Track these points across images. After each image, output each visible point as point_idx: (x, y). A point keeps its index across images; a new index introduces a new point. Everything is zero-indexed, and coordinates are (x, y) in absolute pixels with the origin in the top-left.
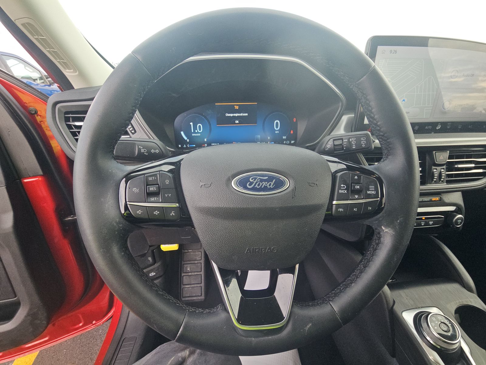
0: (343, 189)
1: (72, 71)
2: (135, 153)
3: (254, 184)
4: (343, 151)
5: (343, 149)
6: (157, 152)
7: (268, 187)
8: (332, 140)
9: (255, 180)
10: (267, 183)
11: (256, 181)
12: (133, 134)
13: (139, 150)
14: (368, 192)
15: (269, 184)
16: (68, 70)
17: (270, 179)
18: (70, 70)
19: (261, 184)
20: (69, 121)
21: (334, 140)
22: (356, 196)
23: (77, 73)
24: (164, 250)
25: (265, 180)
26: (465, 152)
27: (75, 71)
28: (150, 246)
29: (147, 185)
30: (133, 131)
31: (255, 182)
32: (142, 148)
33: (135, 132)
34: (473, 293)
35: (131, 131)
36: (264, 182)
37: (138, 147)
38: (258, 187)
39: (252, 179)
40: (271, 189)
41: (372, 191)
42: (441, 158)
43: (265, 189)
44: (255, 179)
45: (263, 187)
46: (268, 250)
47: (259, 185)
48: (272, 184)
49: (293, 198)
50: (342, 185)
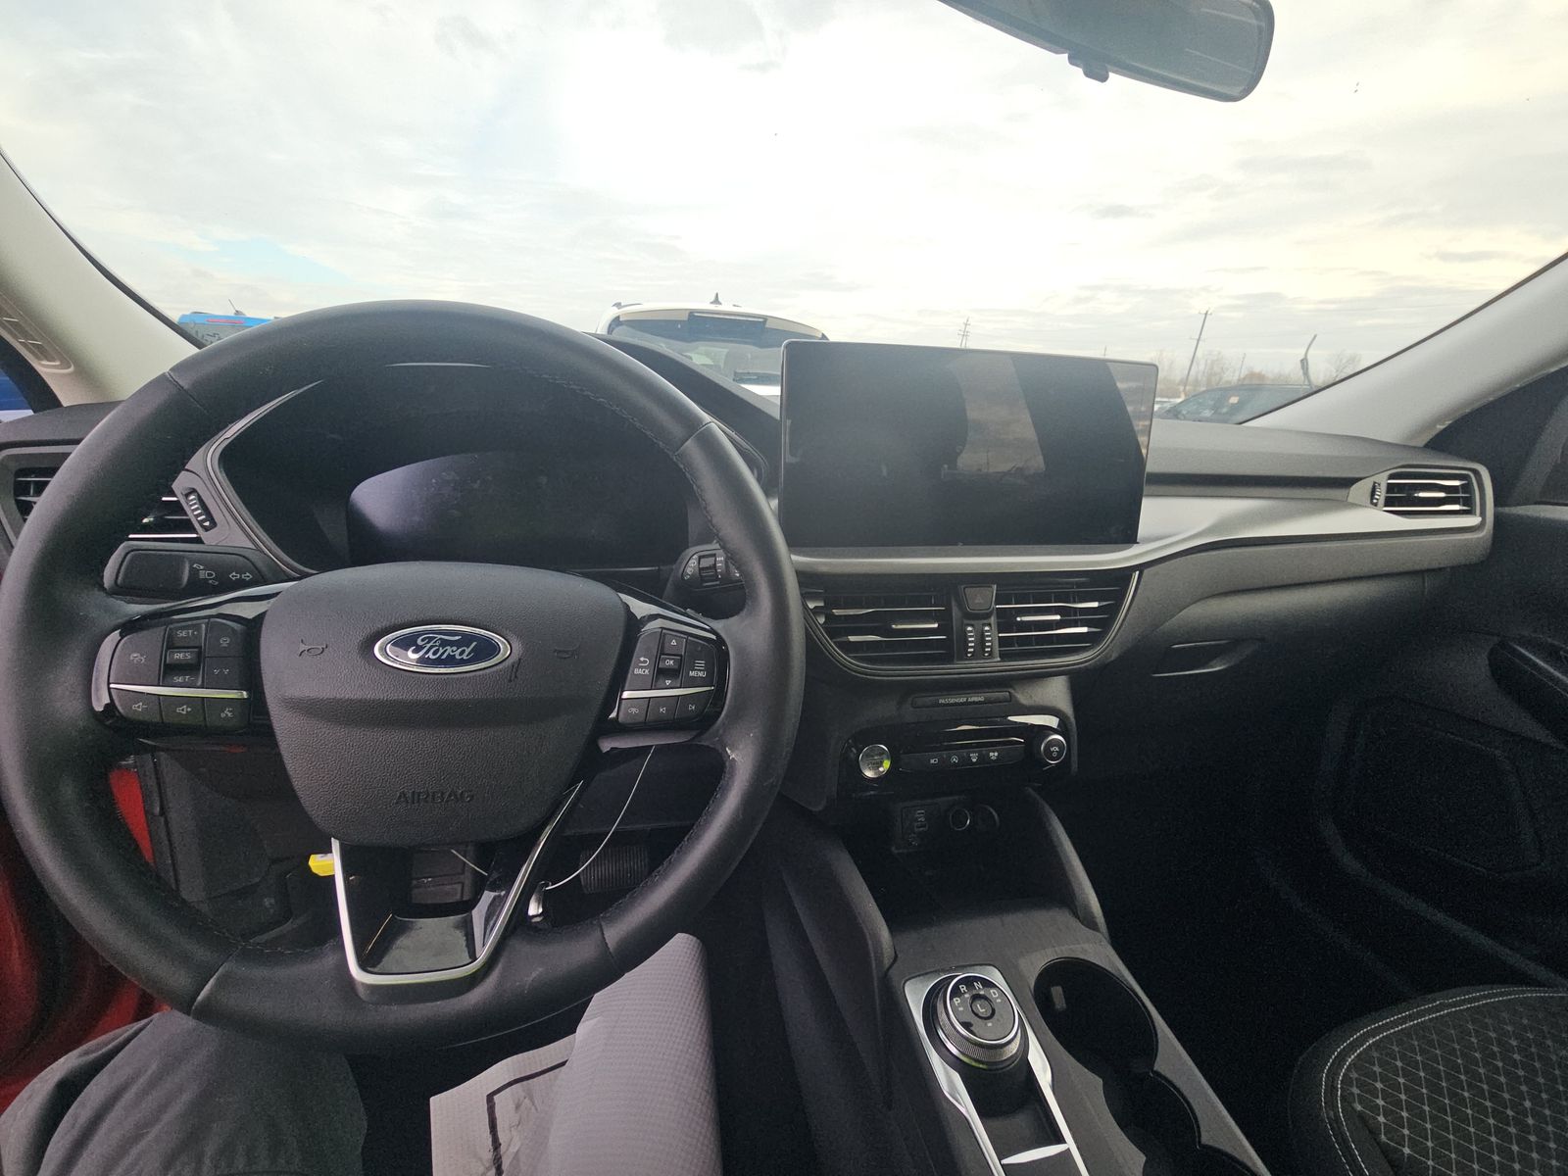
0: (642, 667)
1: (58, 363)
2: (180, 579)
3: (425, 650)
4: (718, 583)
5: (717, 579)
6: (248, 579)
7: (458, 657)
8: (695, 556)
9: (428, 643)
10: (455, 648)
11: (431, 644)
12: (206, 529)
13: (194, 572)
14: (691, 674)
15: (460, 650)
16: (45, 362)
17: (467, 639)
18: (54, 361)
19: (441, 651)
20: (28, 494)
21: (700, 558)
22: (668, 682)
23: (72, 369)
24: (322, 875)
25: (451, 643)
26: (1051, 586)
27: (65, 364)
28: (274, 861)
29: (168, 648)
30: (207, 524)
31: (428, 646)
32: (202, 567)
33: (214, 524)
34: (1094, 930)
35: (201, 523)
36: (448, 647)
37: (191, 568)
38: (434, 657)
39: (423, 640)
40: (463, 662)
41: (700, 670)
42: (979, 600)
43: (451, 661)
44: (431, 639)
45: (444, 657)
46: (450, 796)
47: (435, 653)
48: (468, 651)
49: (510, 681)
50: (642, 659)
